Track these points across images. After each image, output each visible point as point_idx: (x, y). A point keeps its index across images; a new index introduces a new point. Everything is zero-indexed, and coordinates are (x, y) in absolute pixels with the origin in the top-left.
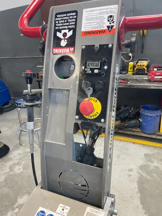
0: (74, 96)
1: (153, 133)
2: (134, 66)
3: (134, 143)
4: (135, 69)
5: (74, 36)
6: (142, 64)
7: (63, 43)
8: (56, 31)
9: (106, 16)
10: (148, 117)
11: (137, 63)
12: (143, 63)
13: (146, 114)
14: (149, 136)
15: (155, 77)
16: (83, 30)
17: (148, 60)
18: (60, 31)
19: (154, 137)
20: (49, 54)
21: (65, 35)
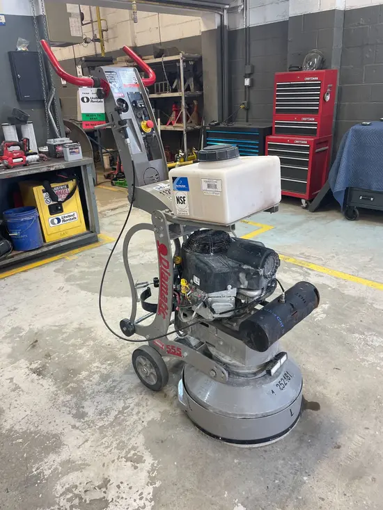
10: (27, 223)
13: (22, 220)
15: (14, 161)
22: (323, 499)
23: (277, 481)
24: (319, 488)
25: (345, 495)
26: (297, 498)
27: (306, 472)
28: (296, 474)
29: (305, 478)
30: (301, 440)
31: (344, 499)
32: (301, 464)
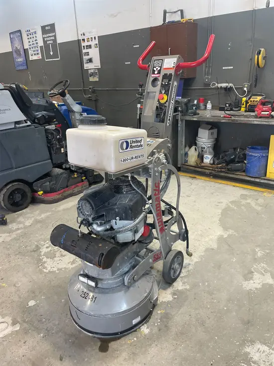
0: (157, 95)
1: (257, 176)
2: (247, 102)
3: (234, 186)
4: (248, 105)
5: (160, 70)
6: (255, 100)
7: (156, 72)
8: (154, 67)
9: (173, 62)
10: (253, 158)
11: (250, 98)
12: (257, 98)
13: (250, 154)
14: (253, 179)
15: (262, 113)
16: (164, 67)
17: (263, 96)
18: (155, 67)
19: (258, 180)
20: (150, 77)
21: (157, 69)
22: (24, 343)
23: (44, 320)
24: (33, 342)
25: (23, 356)
26: (30, 329)
27: (45, 336)
28: (47, 330)
29: (42, 335)
30: (72, 335)
31: (21, 355)
32: (53, 333)
